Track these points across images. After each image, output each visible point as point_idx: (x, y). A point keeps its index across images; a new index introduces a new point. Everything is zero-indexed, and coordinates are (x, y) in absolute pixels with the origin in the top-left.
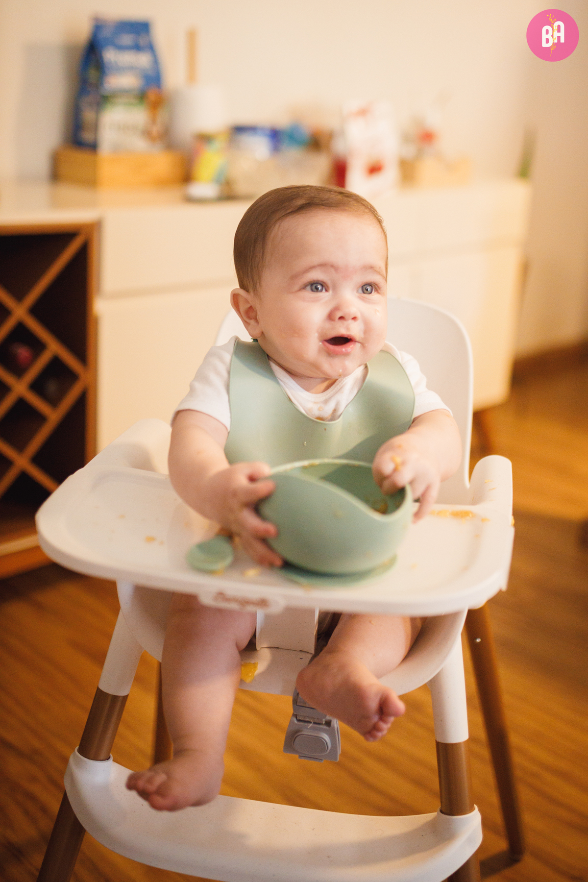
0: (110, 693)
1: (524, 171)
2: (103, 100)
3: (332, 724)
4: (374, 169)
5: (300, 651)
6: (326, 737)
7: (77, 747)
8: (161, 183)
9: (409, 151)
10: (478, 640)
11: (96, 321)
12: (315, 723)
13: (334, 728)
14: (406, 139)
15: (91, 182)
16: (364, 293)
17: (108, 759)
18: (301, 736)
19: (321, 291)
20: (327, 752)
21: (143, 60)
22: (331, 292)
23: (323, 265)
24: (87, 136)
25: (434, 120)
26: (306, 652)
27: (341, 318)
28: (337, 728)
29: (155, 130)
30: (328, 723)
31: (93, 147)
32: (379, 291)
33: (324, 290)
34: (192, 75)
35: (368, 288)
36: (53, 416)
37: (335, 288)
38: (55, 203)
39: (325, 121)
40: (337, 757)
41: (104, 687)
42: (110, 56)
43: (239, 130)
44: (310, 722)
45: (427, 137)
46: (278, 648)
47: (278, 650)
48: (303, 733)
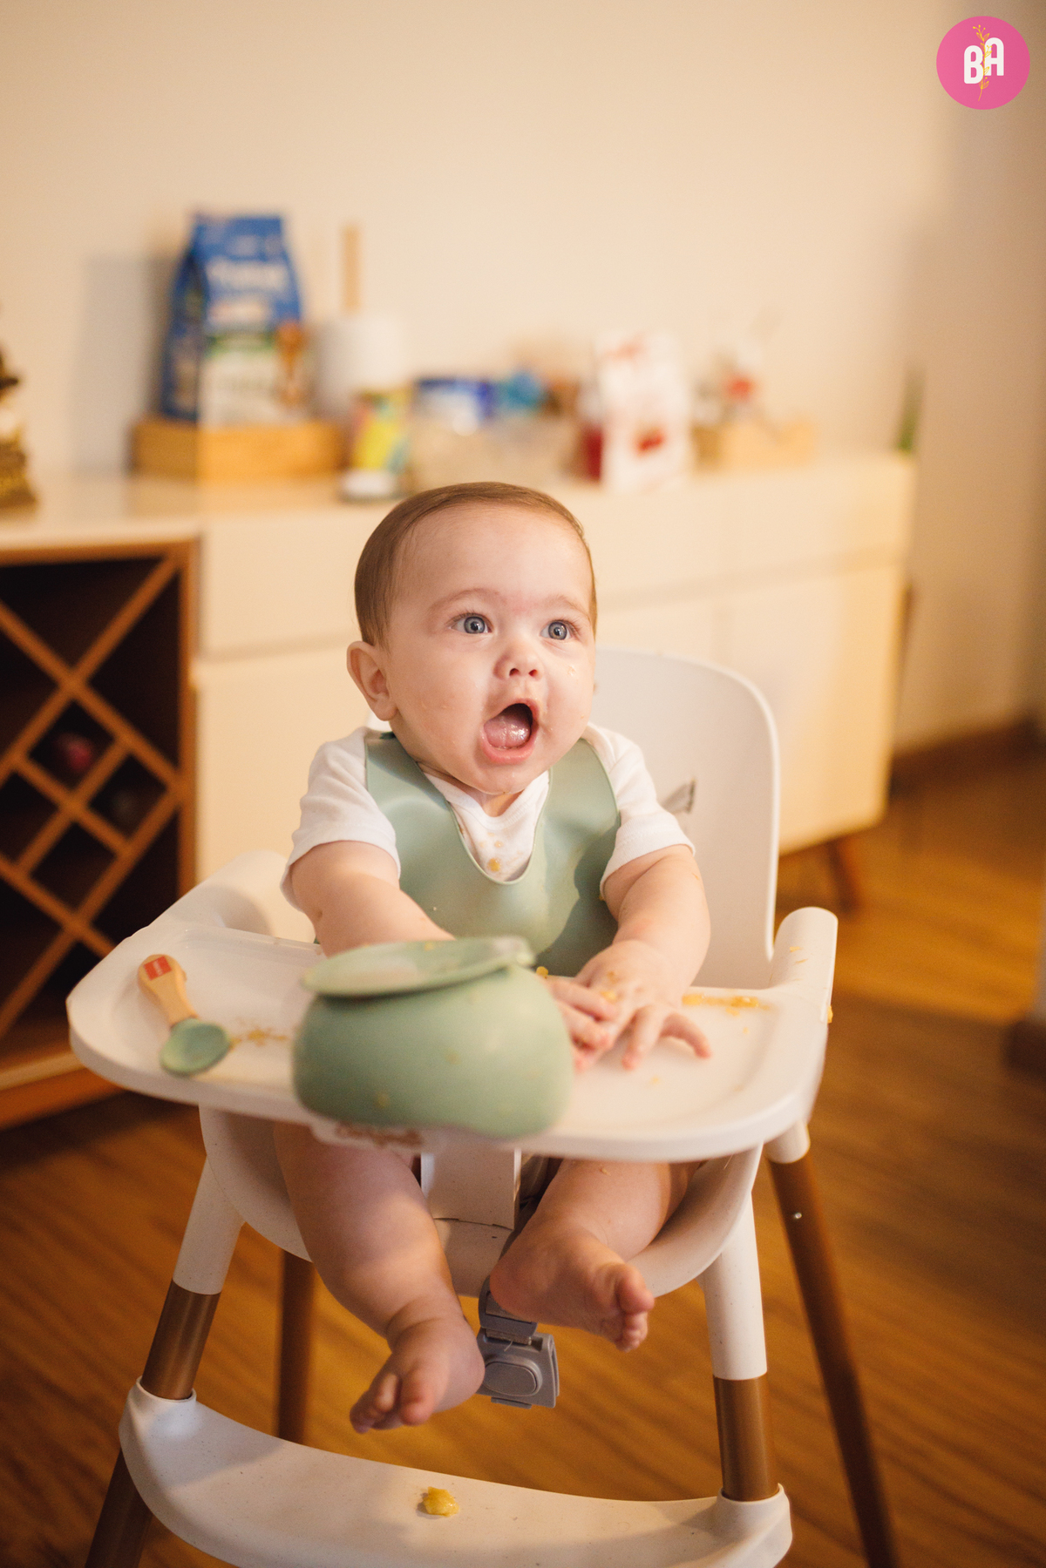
0: (190, 1290)
1: (906, 440)
2: (208, 343)
3: (544, 1345)
4: (649, 443)
5: (494, 1225)
6: (534, 1367)
7: (140, 1377)
8: (302, 474)
9: (709, 412)
10: (798, 1216)
11: (194, 697)
12: (515, 1343)
13: (546, 1352)
14: (703, 392)
15: (188, 472)
16: (552, 637)
17: (188, 1396)
18: (496, 1364)
19: (482, 632)
20: (538, 1390)
21: (272, 277)
22: (496, 631)
23: (480, 592)
24: (184, 401)
25: (751, 360)
26: (501, 1227)
27: (514, 672)
28: (553, 1352)
29: (294, 387)
30: (538, 1344)
31: (191, 418)
32: (578, 636)
33: (486, 631)
34: (351, 296)
35: (558, 629)
36: (127, 851)
37: (502, 627)
38: (134, 509)
39: (571, 366)
40: (553, 1400)
41: (181, 1281)
42: (220, 272)
43: (428, 385)
44: (508, 1342)
45: (740, 388)
46: (457, 1220)
47: (457, 1223)
48: (497, 1360)
